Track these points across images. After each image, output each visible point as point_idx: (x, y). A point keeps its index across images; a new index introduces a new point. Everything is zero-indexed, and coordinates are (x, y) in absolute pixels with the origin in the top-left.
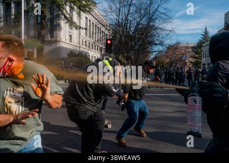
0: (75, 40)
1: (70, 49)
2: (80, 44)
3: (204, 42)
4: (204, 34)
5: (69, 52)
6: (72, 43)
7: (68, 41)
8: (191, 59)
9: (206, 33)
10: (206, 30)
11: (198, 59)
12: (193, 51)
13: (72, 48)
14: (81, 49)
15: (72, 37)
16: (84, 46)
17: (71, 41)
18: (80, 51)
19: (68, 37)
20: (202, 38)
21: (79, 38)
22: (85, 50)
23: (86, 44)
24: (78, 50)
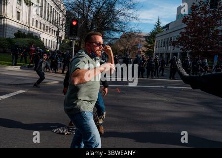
0: (24, 18)
1: (17, 28)
2: (29, 24)
3: (157, 33)
4: (157, 25)
5: (16, 31)
6: (20, 22)
7: (15, 19)
8: (144, 48)
9: (159, 23)
10: (158, 21)
11: (150, 48)
12: (147, 41)
13: (20, 27)
14: (31, 30)
15: (21, 14)
16: (34, 27)
17: (19, 19)
18: (29, 31)
19: (15, 14)
20: (155, 28)
21: (29, 15)
22: (36, 31)
23: (37, 24)
24: (28, 30)
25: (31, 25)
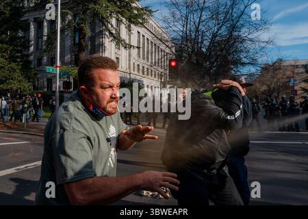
0: (124, 64)
2: (130, 70)
6: (120, 69)
14: (132, 76)
15: (120, 60)
16: (136, 72)
18: (130, 78)
22: (138, 78)
23: (139, 69)
24: (128, 77)
25: (132, 71)
